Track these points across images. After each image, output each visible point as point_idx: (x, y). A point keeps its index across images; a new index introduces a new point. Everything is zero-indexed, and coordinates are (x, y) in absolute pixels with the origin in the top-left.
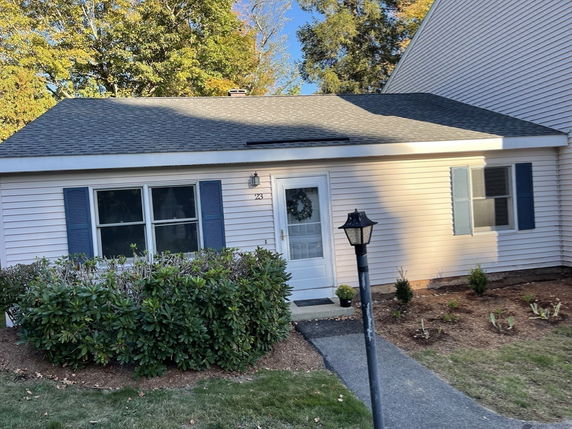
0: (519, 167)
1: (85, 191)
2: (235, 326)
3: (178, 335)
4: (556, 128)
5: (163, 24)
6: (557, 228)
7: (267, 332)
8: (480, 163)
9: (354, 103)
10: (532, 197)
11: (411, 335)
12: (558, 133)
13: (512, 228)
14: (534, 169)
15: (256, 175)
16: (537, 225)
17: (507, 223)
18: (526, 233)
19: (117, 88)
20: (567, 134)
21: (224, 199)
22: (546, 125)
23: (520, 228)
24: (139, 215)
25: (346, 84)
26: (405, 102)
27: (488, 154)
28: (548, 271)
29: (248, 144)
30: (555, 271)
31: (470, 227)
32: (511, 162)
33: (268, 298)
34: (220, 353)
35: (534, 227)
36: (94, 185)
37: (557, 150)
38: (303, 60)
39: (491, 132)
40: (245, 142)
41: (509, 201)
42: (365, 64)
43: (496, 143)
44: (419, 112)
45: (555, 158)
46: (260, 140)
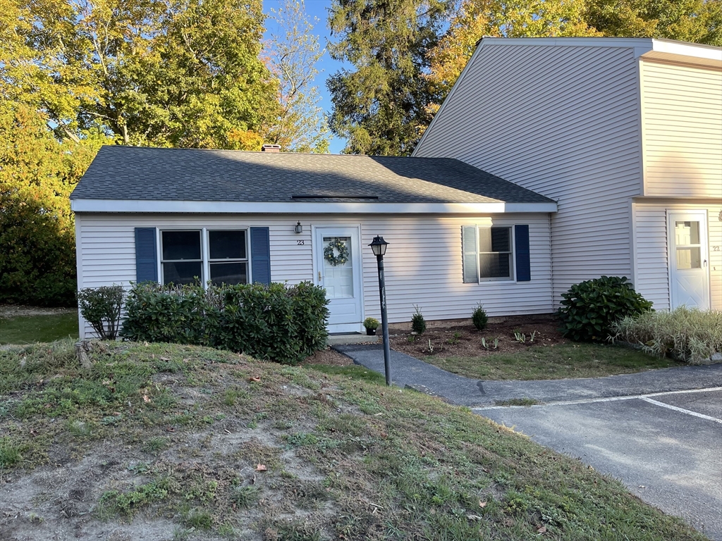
0: (517, 227)
1: (153, 230)
2: (290, 330)
3: (249, 333)
4: (549, 197)
5: (184, 66)
6: (550, 281)
7: (312, 337)
8: (488, 223)
9: (383, 164)
10: (529, 254)
11: (421, 351)
12: (551, 201)
13: (513, 280)
14: (530, 230)
15: (299, 224)
16: (532, 278)
17: (509, 276)
18: (523, 284)
19: (126, 131)
20: (556, 202)
21: (271, 243)
22: (543, 194)
23: (518, 280)
24: (198, 254)
25: (378, 141)
26: (431, 167)
27: (495, 216)
28: (543, 317)
29: (293, 197)
30: (548, 317)
31: (477, 277)
32: (512, 223)
33: (313, 313)
34: (278, 350)
35: (529, 280)
36: (160, 226)
37: (550, 215)
38: (332, 112)
39: (496, 198)
40: (290, 195)
41: (510, 255)
42: (398, 121)
43: (499, 207)
44: (442, 178)
45: (547, 222)
46: (303, 194)
